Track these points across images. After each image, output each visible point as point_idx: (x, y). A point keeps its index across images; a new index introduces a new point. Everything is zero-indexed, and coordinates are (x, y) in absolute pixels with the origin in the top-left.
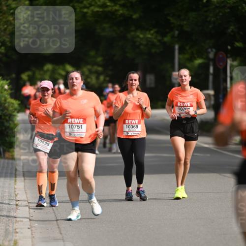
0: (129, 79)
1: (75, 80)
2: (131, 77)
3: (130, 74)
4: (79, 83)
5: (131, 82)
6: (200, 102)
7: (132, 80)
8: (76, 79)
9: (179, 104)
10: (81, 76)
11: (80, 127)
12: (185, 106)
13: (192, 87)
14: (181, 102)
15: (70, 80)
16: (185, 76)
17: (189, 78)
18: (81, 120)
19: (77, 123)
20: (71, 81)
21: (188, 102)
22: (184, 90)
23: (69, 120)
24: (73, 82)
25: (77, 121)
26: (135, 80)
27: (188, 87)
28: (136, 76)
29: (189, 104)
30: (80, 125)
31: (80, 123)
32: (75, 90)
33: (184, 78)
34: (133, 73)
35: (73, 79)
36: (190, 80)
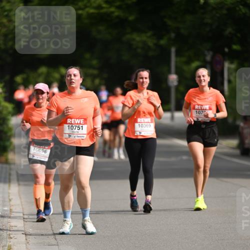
0: (138, 78)
1: (73, 77)
2: (140, 75)
3: (139, 71)
4: (78, 80)
5: (141, 80)
6: (220, 105)
7: (142, 78)
8: (75, 75)
9: (197, 107)
10: (80, 73)
11: (81, 128)
12: (204, 110)
13: (211, 88)
14: (198, 105)
15: (68, 76)
16: (203, 76)
17: (208, 79)
18: (82, 121)
19: (78, 124)
20: (69, 78)
21: (206, 105)
22: (202, 92)
23: (69, 121)
24: (71, 79)
25: (77, 121)
26: (146, 78)
27: (207, 88)
28: (145, 74)
29: (207, 107)
30: (81, 126)
31: (80, 124)
32: (73, 88)
33: (202, 78)
34: (143, 71)
35: (71, 75)
36: (209, 80)
